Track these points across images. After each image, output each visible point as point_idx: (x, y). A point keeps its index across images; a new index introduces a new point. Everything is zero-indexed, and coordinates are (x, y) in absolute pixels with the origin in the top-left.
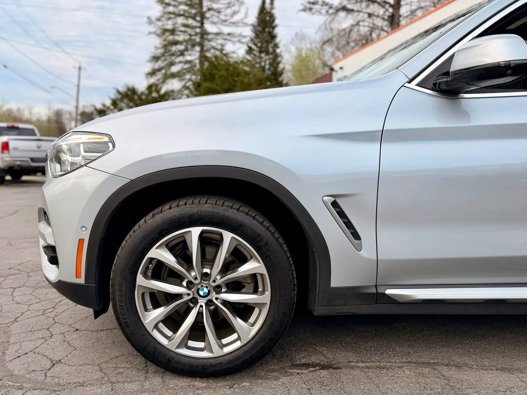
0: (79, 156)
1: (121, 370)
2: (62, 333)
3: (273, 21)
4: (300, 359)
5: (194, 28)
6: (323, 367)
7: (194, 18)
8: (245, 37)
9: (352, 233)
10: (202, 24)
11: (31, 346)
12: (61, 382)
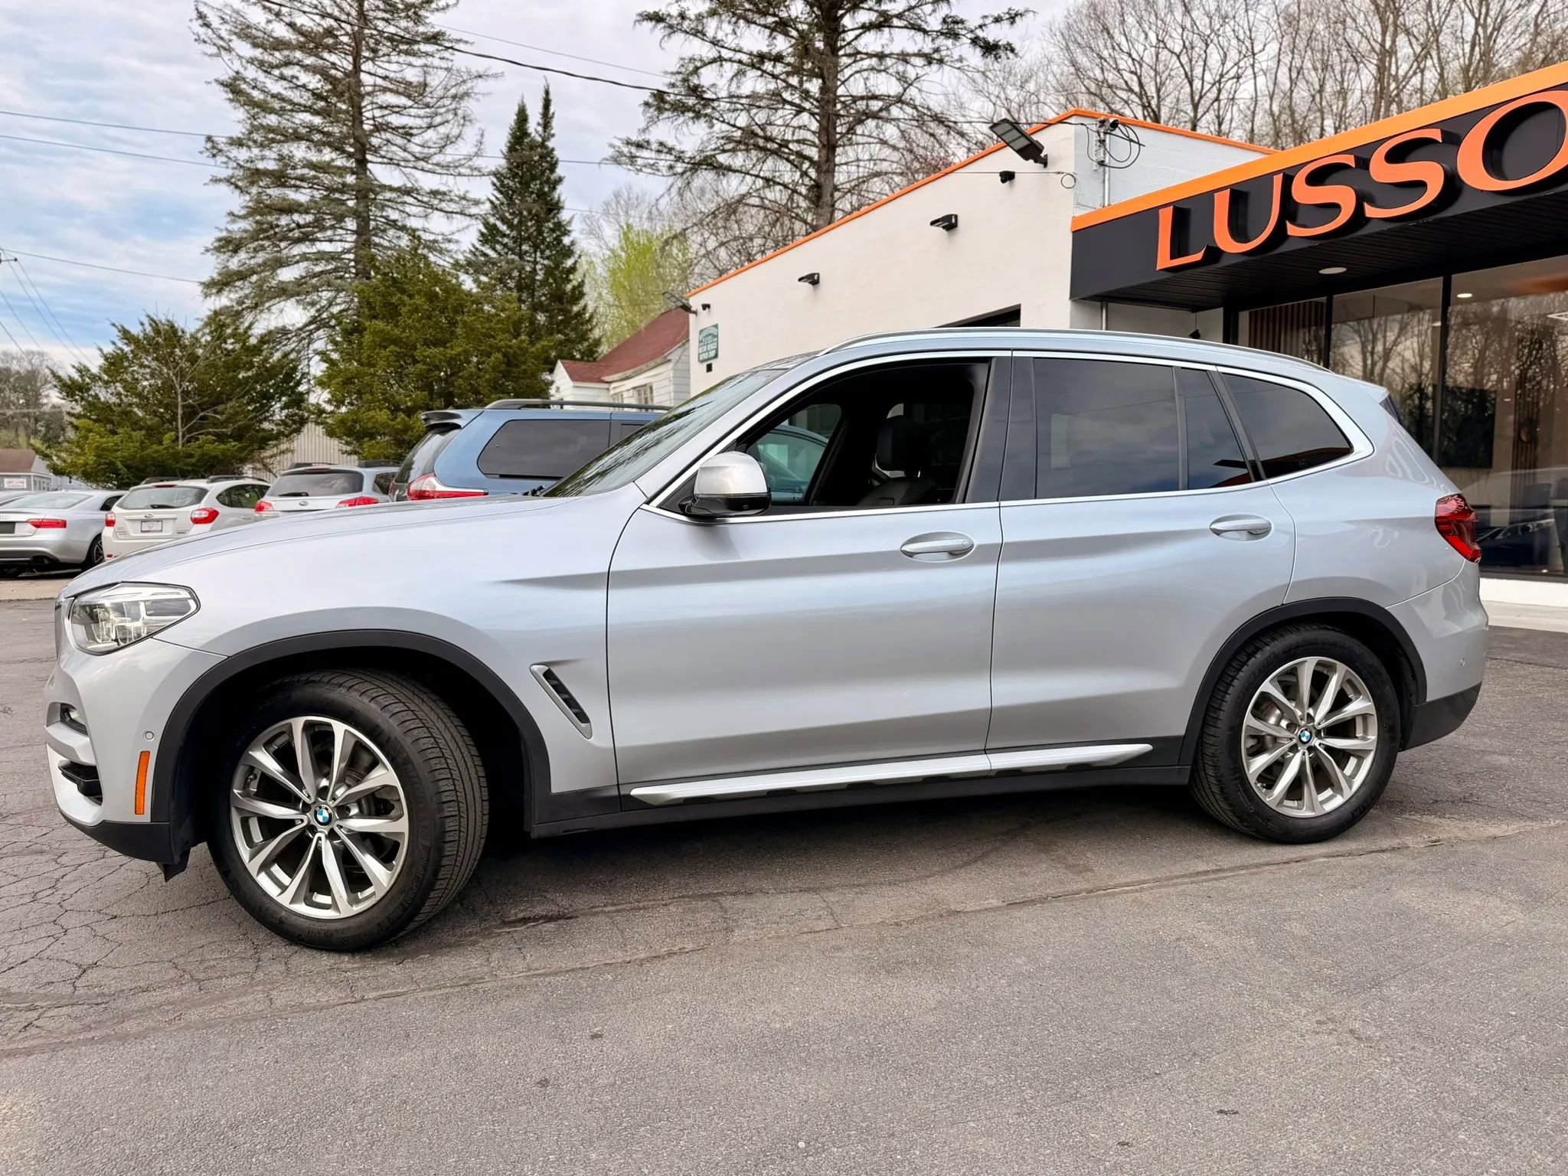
0: (137, 619)
1: (212, 963)
2: (87, 925)
3: (553, 167)
4: (516, 914)
5: (342, 171)
6: (549, 919)
7: (339, 149)
8: (477, 203)
9: (576, 714)
10: (362, 163)
11: (31, 950)
12: (106, 990)
